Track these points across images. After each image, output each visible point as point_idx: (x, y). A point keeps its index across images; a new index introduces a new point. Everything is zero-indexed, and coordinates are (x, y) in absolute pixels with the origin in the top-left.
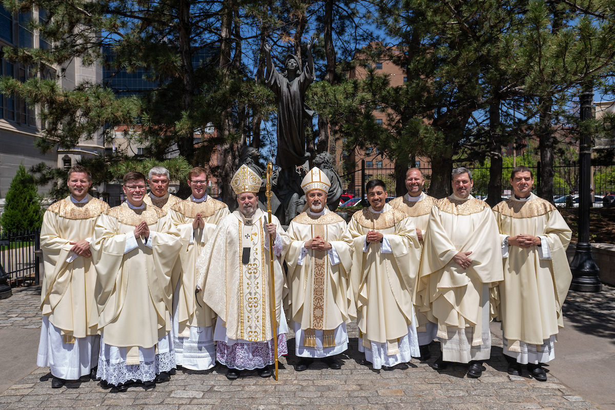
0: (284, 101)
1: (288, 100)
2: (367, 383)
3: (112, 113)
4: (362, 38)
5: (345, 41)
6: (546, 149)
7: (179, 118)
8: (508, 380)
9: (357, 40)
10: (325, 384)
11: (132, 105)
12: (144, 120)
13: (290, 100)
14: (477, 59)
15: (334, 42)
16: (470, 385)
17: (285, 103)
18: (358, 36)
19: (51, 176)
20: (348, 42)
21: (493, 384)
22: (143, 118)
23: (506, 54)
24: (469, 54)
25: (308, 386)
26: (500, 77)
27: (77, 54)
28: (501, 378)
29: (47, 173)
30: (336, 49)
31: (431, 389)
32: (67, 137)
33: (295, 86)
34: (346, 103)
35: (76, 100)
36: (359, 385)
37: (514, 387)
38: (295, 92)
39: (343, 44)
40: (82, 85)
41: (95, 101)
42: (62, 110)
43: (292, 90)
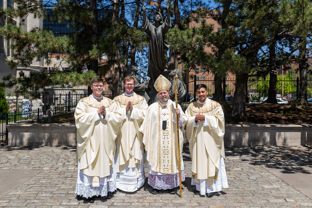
0: (153, 39)
1: (155, 38)
2: (203, 202)
3: (52, 45)
4: (195, 4)
5: (186, 6)
6: (303, 70)
7: (91, 48)
8: (285, 201)
9: (192, 5)
10: (179, 203)
11: (64, 41)
12: (71, 49)
13: (156, 39)
14: (266, 16)
15: (179, 6)
16: (263, 204)
17: (153, 40)
18: (193, 3)
19: (15, 82)
20: (187, 7)
21: (276, 204)
22: (70, 49)
23: (284, 12)
24: (261, 13)
25: (168, 203)
26: (279, 26)
27: (31, 12)
28: (281, 200)
29: (12, 81)
30: (180, 11)
31: (241, 206)
32: (25, 59)
33: (159, 30)
34: (188, 41)
35: (32, 37)
36: (198, 203)
37: (288, 205)
38: (159, 33)
39: (184, 7)
40: (34, 29)
41: (43, 38)
42: (23, 43)
43: (157, 33)
